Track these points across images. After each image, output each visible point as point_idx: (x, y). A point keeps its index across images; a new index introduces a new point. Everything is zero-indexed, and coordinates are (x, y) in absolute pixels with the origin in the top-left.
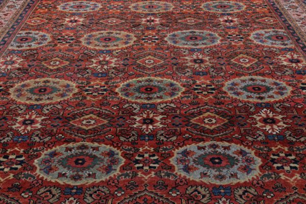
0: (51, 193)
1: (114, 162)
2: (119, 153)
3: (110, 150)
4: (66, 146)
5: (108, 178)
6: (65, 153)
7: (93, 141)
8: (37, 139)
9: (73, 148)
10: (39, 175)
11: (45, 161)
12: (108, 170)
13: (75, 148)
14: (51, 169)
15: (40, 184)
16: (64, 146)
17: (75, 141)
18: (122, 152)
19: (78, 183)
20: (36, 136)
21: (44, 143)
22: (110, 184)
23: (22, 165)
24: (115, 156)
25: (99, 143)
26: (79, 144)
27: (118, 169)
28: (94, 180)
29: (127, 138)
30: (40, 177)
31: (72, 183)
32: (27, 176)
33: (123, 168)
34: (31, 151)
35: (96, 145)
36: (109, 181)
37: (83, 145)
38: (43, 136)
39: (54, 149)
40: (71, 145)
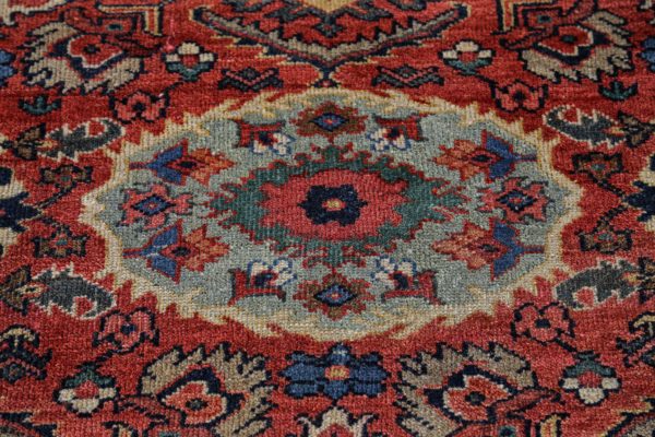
0: (216, 386)
1: (523, 202)
2: (538, 151)
3: (485, 134)
4: (237, 114)
5: (507, 298)
6: (238, 155)
7: (378, 81)
8: (63, 72)
9: (279, 125)
10: (128, 285)
11: (140, 206)
12: (499, 251)
13: (290, 128)
14: (183, 250)
15: (143, 337)
16: (221, 111)
17: (275, 82)
18: (555, 142)
19: (352, 329)
20: (50, 55)
21: (112, 100)
22: (527, 333)
23: (17, 229)
24: (521, 169)
25: (414, 89)
26: (306, 99)
27: (554, 245)
28: (434, 311)
29: (571, 62)
30: (137, 293)
31: (315, 327)
32: (63, 292)
33: (579, 241)
34: (47, 144)
35: (398, 103)
36: (518, 317)
37: (329, 109)
38: (91, 51)
39: (172, 130)
40: (259, 108)
